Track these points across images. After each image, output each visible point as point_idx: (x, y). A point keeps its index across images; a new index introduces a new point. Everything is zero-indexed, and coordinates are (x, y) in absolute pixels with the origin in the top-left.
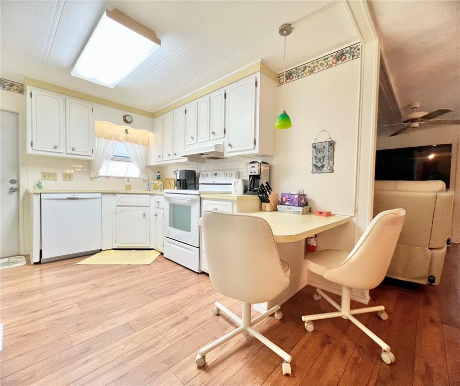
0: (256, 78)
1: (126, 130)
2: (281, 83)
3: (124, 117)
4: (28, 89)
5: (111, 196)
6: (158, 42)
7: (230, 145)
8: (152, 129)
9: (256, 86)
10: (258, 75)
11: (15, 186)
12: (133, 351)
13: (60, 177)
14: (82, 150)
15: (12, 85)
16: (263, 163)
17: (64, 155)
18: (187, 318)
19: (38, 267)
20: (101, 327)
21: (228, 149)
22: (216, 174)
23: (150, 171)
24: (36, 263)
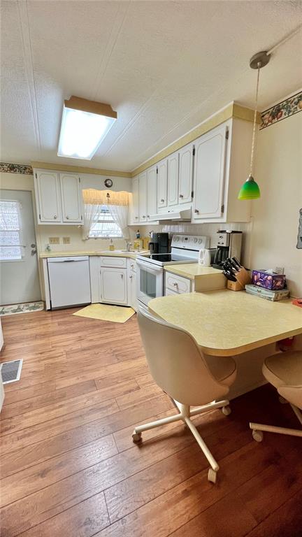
0: (227, 128)
1: (108, 194)
2: (264, 125)
3: (106, 181)
4: (34, 171)
5: (97, 257)
6: (114, 115)
7: (197, 211)
8: (130, 189)
9: (227, 138)
10: (230, 123)
11: (34, 249)
12: (91, 408)
13: (61, 240)
14: (74, 218)
15: (25, 169)
16: (233, 232)
17: (62, 223)
18: (138, 388)
19: (49, 314)
20: (76, 378)
21: (195, 215)
22: (186, 239)
23: (130, 230)
24: (48, 310)
